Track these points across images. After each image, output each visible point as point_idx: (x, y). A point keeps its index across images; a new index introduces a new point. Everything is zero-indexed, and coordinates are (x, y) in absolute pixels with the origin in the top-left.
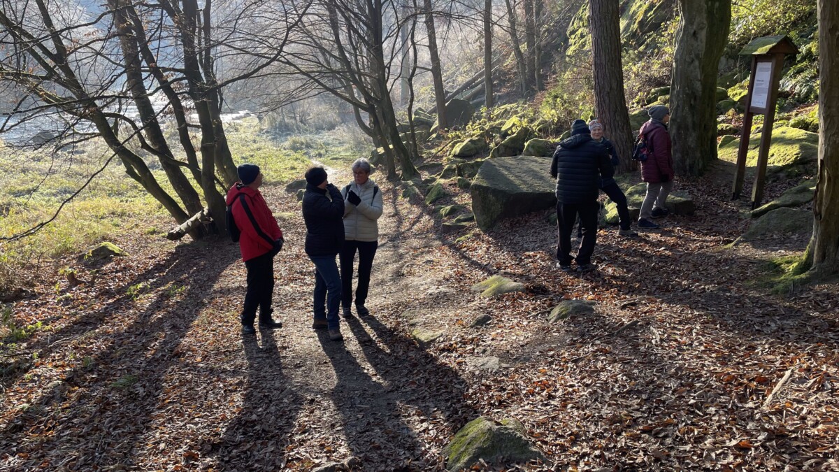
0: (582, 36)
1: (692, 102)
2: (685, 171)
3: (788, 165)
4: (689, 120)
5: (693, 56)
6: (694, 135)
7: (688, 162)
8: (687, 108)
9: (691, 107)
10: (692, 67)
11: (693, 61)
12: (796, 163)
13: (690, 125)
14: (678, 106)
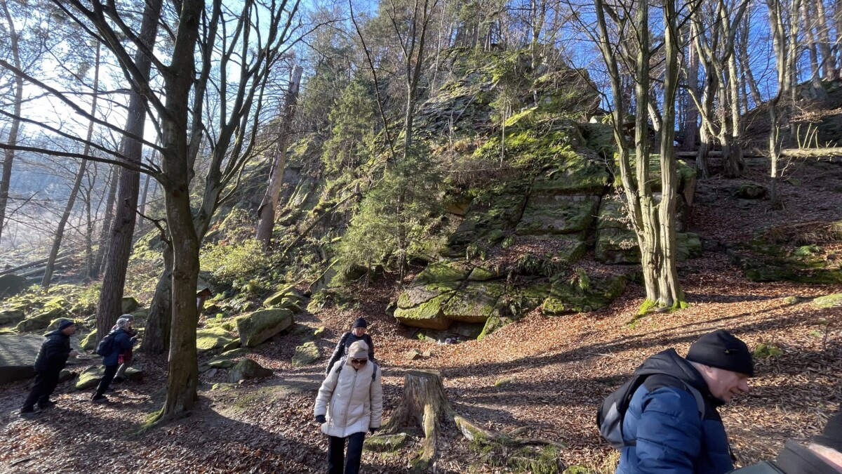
0: (143, 250)
1: (162, 312)
2: (151, 351)
3: (209, 349)
4: (158, 322)
5: (166, 287)
6: (160, 330)
7: (153, 346)
8: (158, 315)
9: (161, 314)
10: (165, 293)
11: (166, 290)
12: (214, 348)
13: (158, 324)
14: (153, 313)
